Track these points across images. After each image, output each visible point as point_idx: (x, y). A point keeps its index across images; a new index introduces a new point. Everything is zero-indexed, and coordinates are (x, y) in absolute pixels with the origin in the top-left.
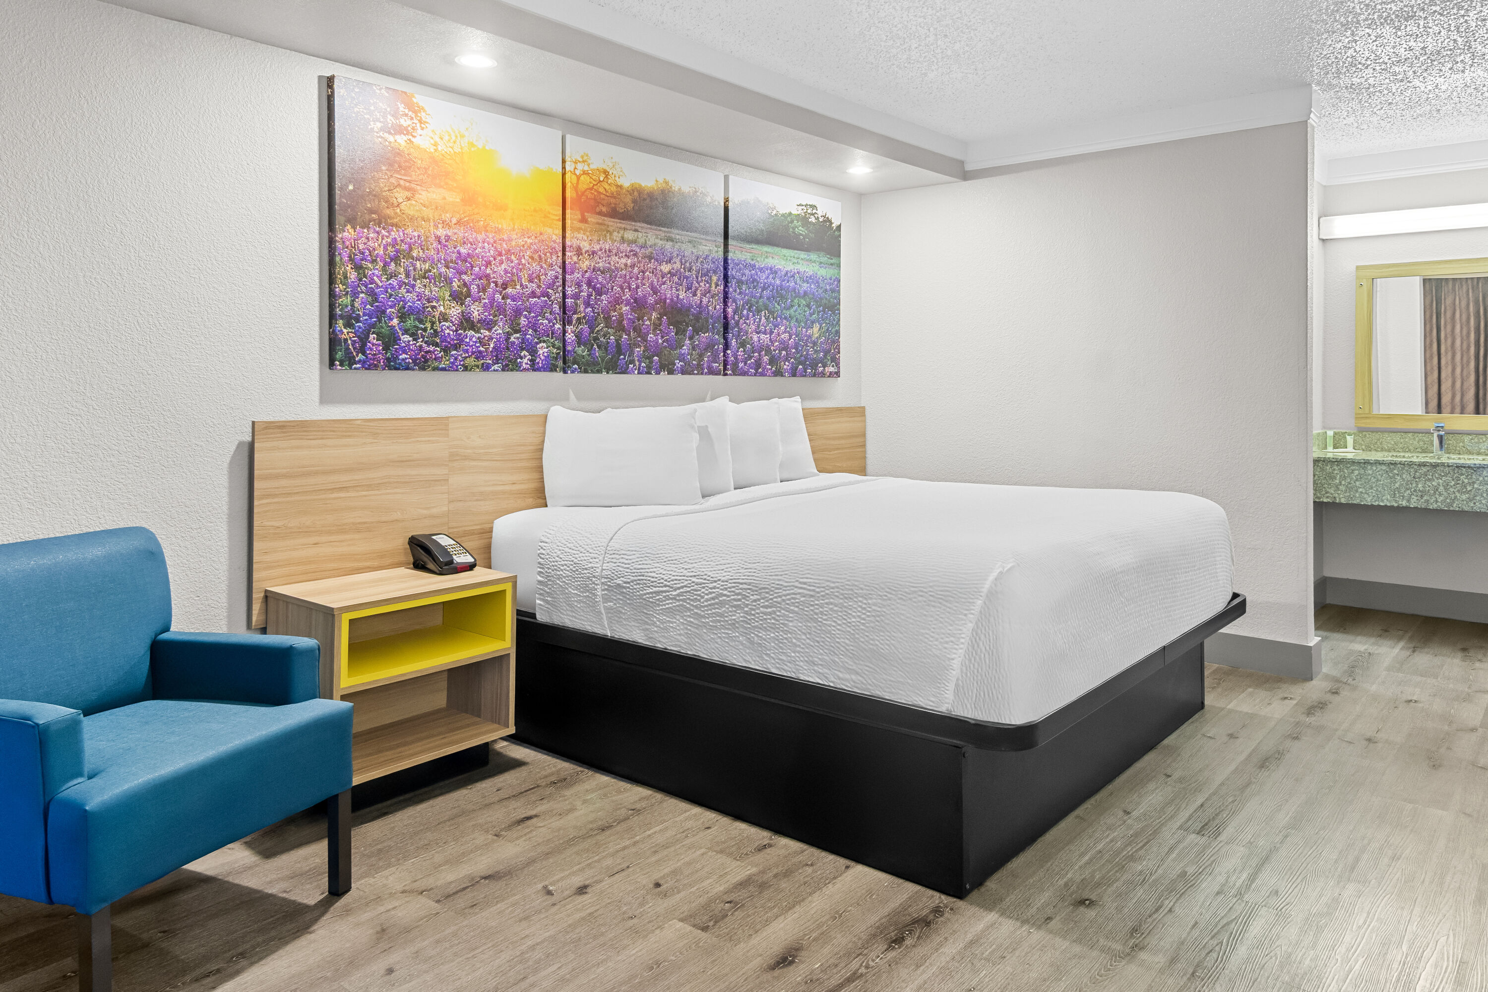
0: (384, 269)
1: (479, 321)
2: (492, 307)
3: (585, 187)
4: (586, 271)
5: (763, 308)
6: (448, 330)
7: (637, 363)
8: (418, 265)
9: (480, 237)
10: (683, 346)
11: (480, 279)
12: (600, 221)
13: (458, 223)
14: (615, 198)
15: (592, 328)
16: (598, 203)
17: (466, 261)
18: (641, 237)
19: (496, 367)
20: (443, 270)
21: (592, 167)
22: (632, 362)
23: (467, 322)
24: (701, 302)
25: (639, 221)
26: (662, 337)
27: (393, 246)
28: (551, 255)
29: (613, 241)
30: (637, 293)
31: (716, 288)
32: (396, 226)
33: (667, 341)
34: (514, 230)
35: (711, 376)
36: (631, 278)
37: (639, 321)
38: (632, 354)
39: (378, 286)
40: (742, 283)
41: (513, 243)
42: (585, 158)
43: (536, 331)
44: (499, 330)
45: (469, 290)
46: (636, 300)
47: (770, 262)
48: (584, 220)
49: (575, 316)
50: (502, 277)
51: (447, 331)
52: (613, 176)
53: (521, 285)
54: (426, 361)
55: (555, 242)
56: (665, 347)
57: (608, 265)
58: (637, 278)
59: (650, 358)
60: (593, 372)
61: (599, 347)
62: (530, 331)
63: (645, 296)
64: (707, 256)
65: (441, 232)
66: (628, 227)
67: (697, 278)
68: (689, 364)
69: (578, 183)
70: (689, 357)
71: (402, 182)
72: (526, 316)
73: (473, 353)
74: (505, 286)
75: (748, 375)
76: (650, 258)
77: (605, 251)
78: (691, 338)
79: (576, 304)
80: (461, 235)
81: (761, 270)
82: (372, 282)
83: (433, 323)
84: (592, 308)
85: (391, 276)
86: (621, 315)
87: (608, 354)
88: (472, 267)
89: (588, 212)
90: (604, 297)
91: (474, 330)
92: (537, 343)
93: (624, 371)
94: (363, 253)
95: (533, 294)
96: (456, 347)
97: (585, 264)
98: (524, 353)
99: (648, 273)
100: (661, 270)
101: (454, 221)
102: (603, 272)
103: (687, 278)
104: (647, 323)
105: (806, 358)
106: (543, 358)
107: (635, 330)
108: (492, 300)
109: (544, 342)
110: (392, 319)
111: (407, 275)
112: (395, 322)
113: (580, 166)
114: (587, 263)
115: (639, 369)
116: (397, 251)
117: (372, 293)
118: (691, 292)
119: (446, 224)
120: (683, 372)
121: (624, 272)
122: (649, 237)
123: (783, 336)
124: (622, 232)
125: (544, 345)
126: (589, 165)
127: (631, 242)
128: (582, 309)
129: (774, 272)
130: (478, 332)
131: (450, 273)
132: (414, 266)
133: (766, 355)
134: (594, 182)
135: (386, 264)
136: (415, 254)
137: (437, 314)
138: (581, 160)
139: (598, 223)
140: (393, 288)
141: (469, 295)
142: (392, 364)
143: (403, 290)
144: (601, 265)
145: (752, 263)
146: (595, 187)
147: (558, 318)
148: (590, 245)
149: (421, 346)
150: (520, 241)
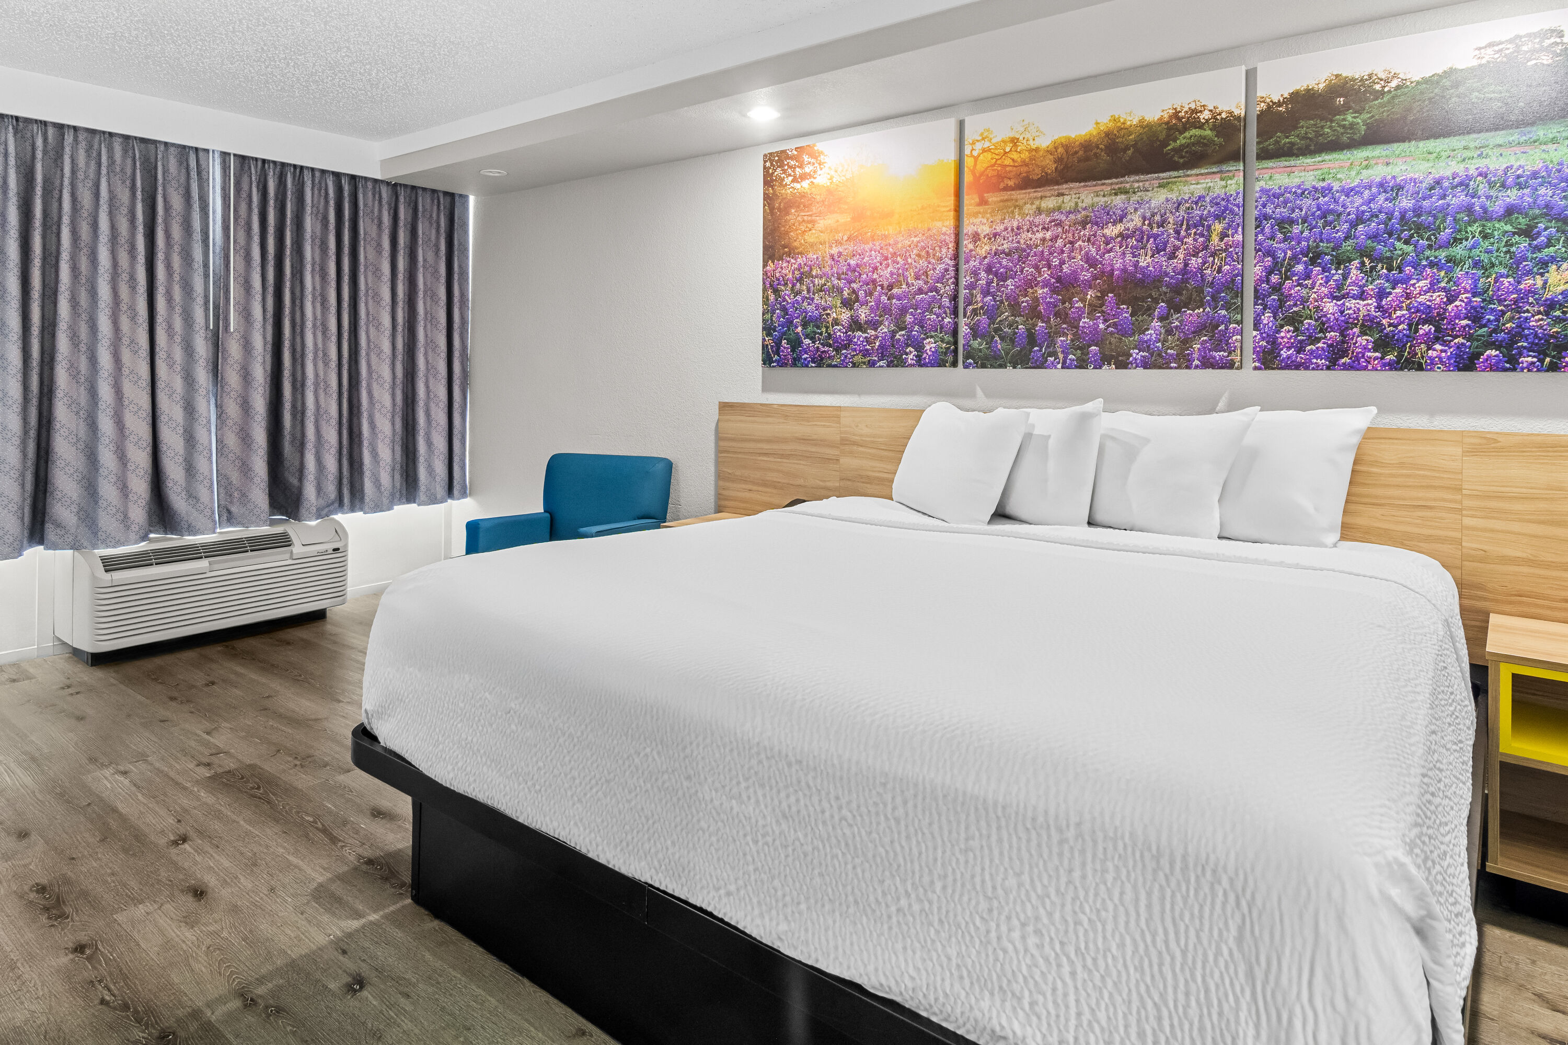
0: (792, 289)
1: (866, 322)
2: (878, 308)
3: (985, 165)
4: (986, 257)
5: (1353, 256)
6: (838, 331)
7: (1061, 356)
8: (816, 282)
9: (867, 247)
10: (1148, 329)
11: (867, 284)
12: (1006, 197)
13: (849, 239)
14: (1027, 165)
15: (992, 319)
16: (1003, 178)
17: (855, 271)
18: (1068, 202)
19: (881, 363)
20: (836, 282)
21: (994, 141)
22: (1054, 354)
23: (855, 325)
24: (1186, 265)
25: (1066, 182)
26: (1105, 321)
27: (799, 270)
28: (940, 247)
29: (1024, 215)
30: (1061, 271)
31: (1221, 239)
32: (801, 253)
33: (1115, 325)
34: (900, 232)
35: (1210, 371)
36: (1051, 253)
37: (1064, 303)
38: (1052, 343)
39: (788, 303)
40: (1292, 222)
41: (900, 245)
42: (985, 135)
43: (922, 327)
44: (884, 329)
45: (857, 296)
46: (1059, 279)
47: (1378, 173)
48: (983, 202)
49: (971, 307)
50: (887, 279)
51: (838, 334)
52: (1025, 141)
53: (907, 284)
54: (822, 359)
55: (945, 234)
56: (1112, 333)
57: (1016, 245)
58: (1063, 252)
59: (1084, 349)
60: (992, 367)
61: (1002, 339)
62: (916, 328)
63: (1074, 272)
64: (1201, 198)
65: (835, 251)
66: (1048, 194)
67: (1177, 232)
68: (1160, 355)
69: (975, 164)
70: (1159, 344)
71: (806, 218)
72: (911, 314)
73: (860, 351)
74: (890, 287)
75: (1307, 368)
76: (1084, 223)
77: (1012, 230)
78: (1161, 319)
79: (972, 295)
80: (851, 249)
81: (1348, 192)
82: (785, 300)
83: (827, 328)
84: (993, 296)
85: (797, 294)
86: (1036, 300)
87: (1014, 347)
88: (860, 275)
89: (988, 192)
90: (1009, 282)
91: (862, 331)
92: (924, 339)
93: (1041, 364)
94: (778, 280)
95: (920, 291)
96: (846, 347)
97: (984, 249)
98: (910, 349)
99: (1080, 243)
100: (1104, 236)
101: (845, 238)
102: (1007, 255)
103: (1156, 237)
104: (1080, 304)
105: (1515, 336)
106: (929, 353)
107: (1057, 315)
108: (878, 302)
109: (932, 337)
110: (797, 327)
111: (809, 291)
112: (800, 329)
113: (979, 146)
114: (987, 248)
115: (1064, 362)
116: (802, 273)
117: (784, 309)
118: (1165, 255)
119: (839, 243)
120: (1146, 365)
121: (1040, 249)
122: (1083, 197)
123: (1421, 299)
124: (1037, 203)
125: (932, 340)
126: (990, 141)
127: (1050, 211)
128: (979, 299)
129: (1393, 189)
130: (865, 332)
131: (841, 284)
132: (813, 282)
133: (1363, 333)
134: (997, 157)
135: (794, 285)
136: (814, 273)
137: (830, 320)
138: (980, 138)
139: (1002, 201)
140: (798, 303)
141: (857, 300)
142: (796, 362)
143: (805, 304)
144: (1005, 246)
145: (1324, 184)
146: (999, 162)
147: (948, 311)
148: (991, 227)
149: (818, 348)
150: (907, 243)
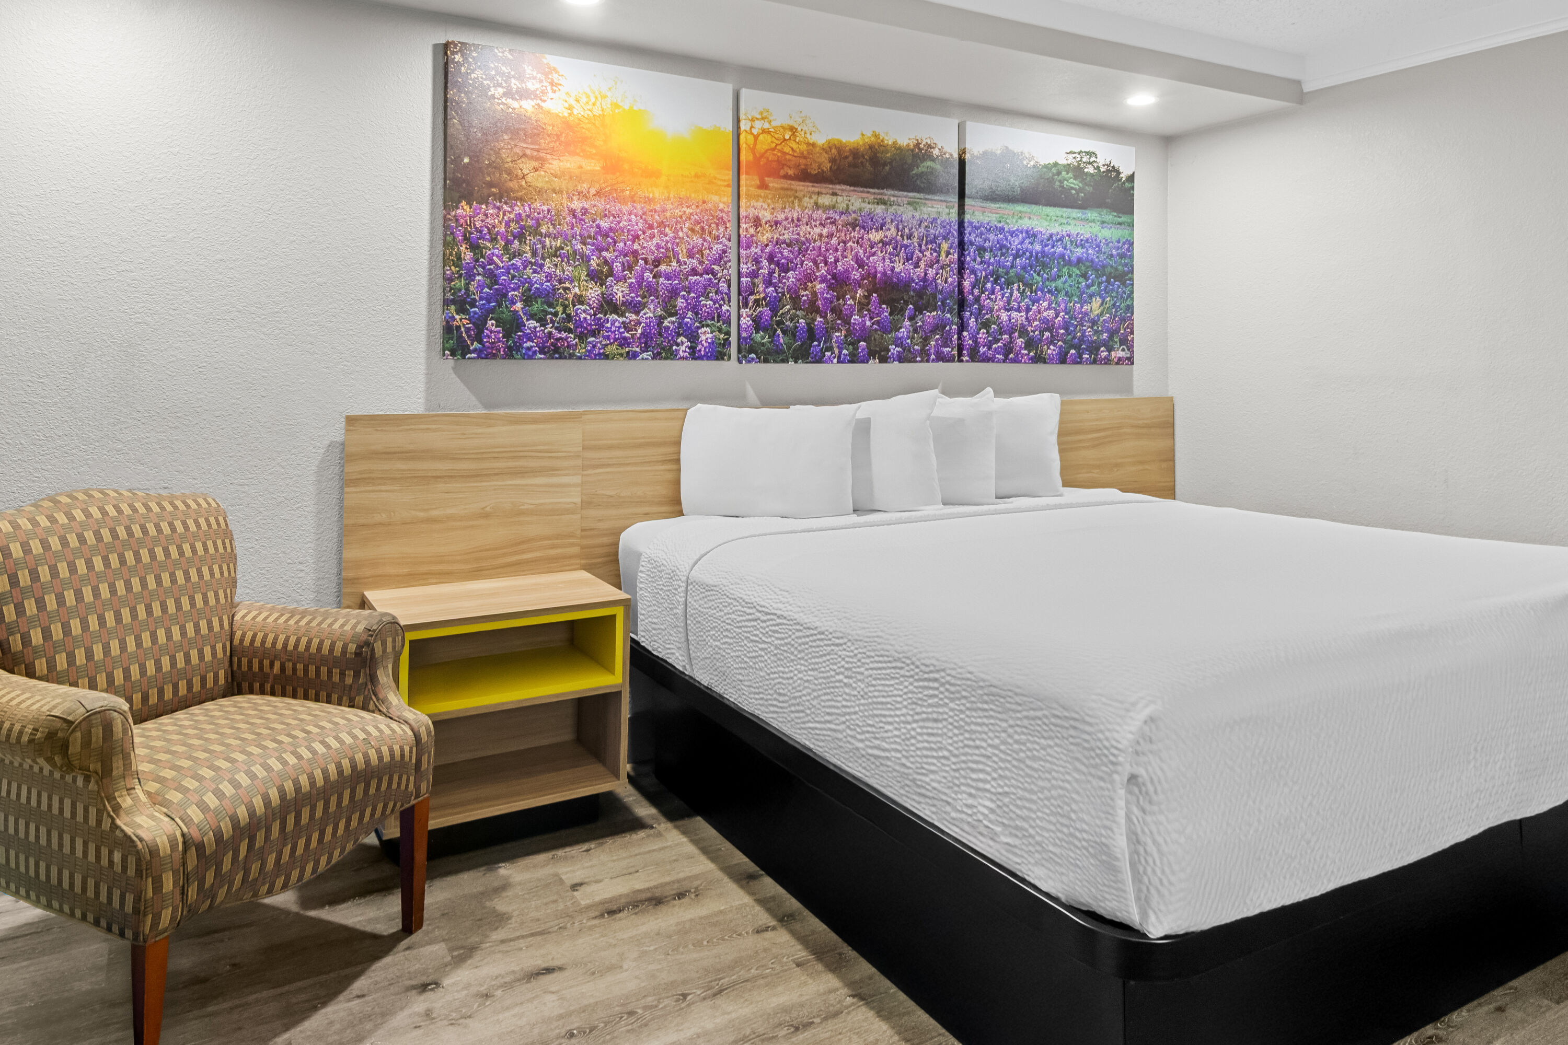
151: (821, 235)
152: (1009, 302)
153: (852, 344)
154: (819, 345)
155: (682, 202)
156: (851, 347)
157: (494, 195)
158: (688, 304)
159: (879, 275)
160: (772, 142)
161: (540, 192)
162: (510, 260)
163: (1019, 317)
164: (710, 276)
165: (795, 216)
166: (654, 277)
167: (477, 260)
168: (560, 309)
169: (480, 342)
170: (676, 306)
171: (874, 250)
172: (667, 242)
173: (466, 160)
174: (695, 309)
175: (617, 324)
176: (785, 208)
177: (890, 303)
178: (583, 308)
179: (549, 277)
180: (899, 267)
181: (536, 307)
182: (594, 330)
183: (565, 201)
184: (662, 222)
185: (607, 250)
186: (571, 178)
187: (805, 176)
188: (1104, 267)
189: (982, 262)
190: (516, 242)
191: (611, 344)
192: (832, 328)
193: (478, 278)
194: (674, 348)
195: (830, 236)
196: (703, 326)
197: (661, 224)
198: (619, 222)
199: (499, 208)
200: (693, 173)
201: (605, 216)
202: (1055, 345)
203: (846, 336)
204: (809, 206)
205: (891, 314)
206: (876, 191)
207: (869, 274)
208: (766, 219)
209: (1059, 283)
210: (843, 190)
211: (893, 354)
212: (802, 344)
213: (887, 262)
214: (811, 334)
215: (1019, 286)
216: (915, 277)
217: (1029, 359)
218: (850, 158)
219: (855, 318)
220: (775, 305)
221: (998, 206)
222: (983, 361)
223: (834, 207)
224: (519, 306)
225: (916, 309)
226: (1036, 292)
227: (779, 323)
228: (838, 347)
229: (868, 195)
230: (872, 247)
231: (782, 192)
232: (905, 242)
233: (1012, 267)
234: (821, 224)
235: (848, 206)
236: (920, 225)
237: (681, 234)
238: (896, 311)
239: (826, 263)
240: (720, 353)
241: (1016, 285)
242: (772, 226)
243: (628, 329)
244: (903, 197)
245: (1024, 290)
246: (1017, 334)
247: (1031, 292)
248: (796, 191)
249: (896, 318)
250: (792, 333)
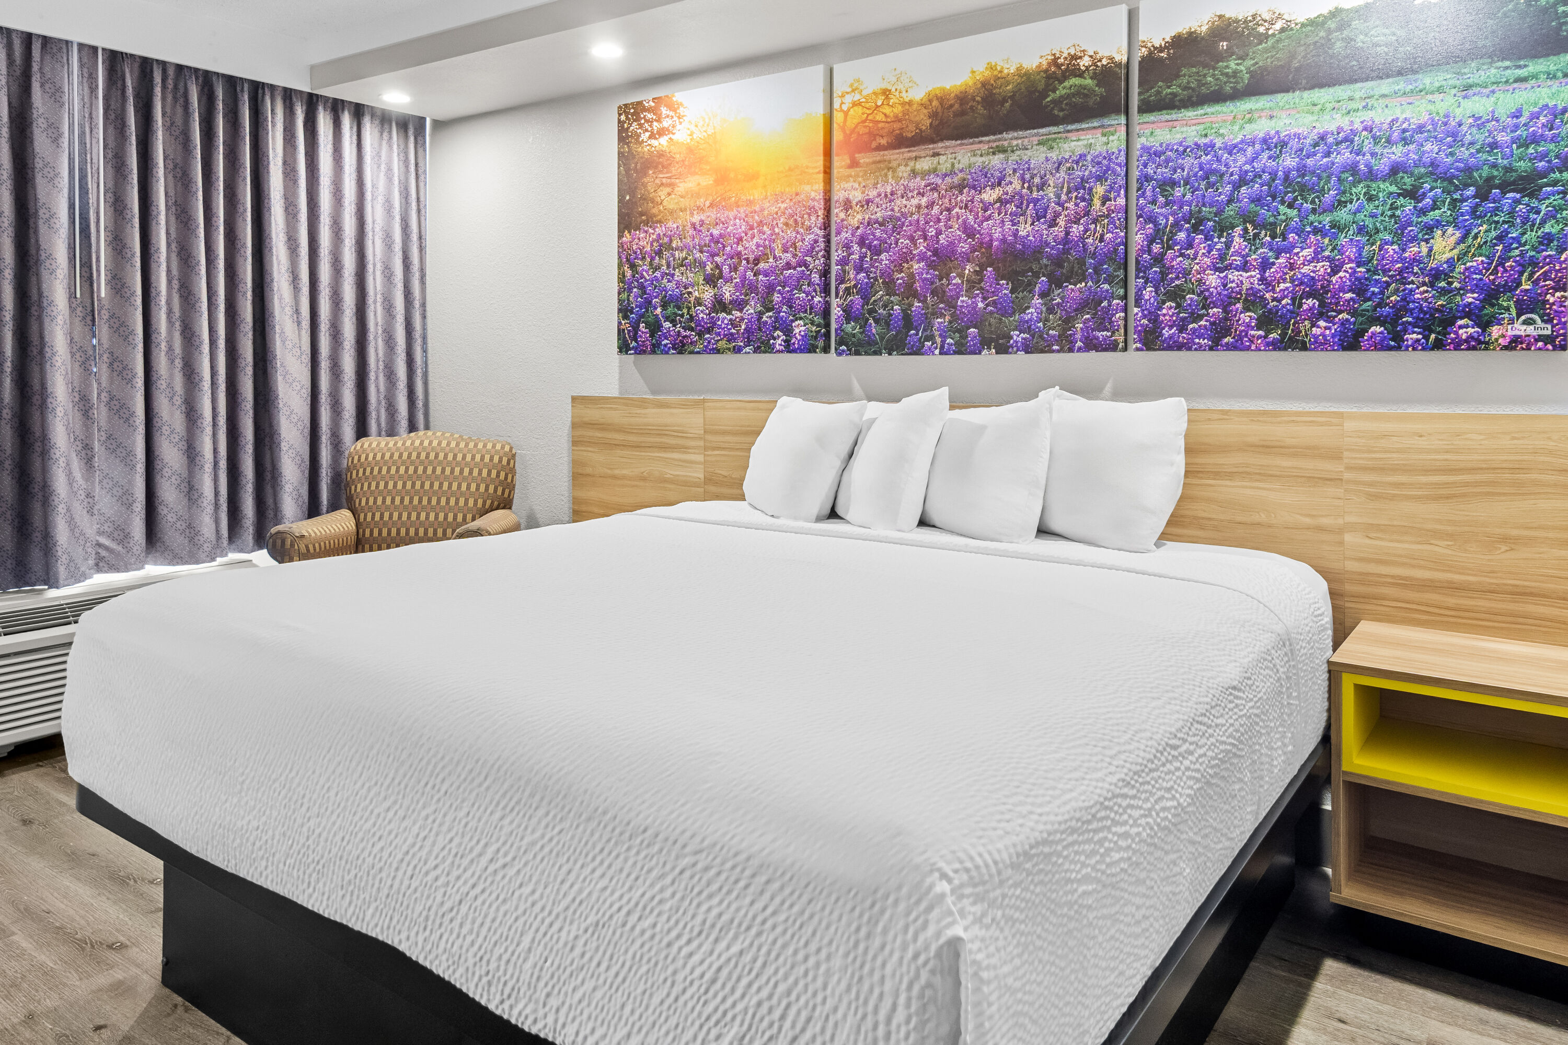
151: (919, 207)
152: (1222, 257)
153: (958, 331)
154: (917, 334)
155: (778, 198)
156: (957, 335)
157: (643, 221)
158: (784, 298)
159: (995, 243)
160: (863, 114)
161: (672, 212)
162: (653, 273)
163: (1248, 279)
164: (803, 268)
165: (889, 191)
166: (755, 275)
167: (634, 276)
168: (685, 311)
169: (636, 341)
170: (772, 301)
171: (989, 212)
172: (765, 240)
173: (628, 198)
174: (789, 302)
175: (726, 322)
176: (877, 183)
177: (1012, 276)
178: (701, 308)
179: (678, 283)
180: (1024, 230)
181: (670, 310)
182: (709, 328)
183: (688, 217)
184: (761, 222)
185: (718, 255)
186: (692, 196)
187: (901, 142)
188: (1469, 170)
189: (1167, 204)
190: (657, 258)
191: (721, 339)
192: (933, 314)
193: (635, 290)
194: (772, 341)
195: (931, 205)
196: (796, 320)
197: (761, 223)
198: (727, 228)
199: (646, 232)
200: (787, 168)
201: (717, 224)
202: (1329, 320)
203: (950, 322)
204: (905, 175)
205: (1012, 292)
206: (992, 137)
207: (982, 243)
208: (857, 200)
209: (1343, 215)
210: (947, 147)
211: (1016, 342)
212: (897, 334)
213: (1008, 225)
214: (908, 321)
215: (1246, 230)
216: (1050, 239)
217: (1268, 344)
218: (957, 106)
219: (963, 299)
220: (866, 293)
221: (1202, 112)
222: (1169, 348)
223: (935, 170)
224: (659, 310)
225: (1050, 282)
226: (1284, 236)
227: (871, 312)
228: (940, 335)
229: (981, 146)
230: (985, 209)
231: (873, 166)
232: (1035, 195)
233: (1230, 201)
234: (919, 193)
235: (953, 165)
236: (1058, 169)
237: (777, 230)
238: (1022, 285)
239: (925, 239)
240: (813, 345)
241: (1239, 230)
242: (862, 206)
243: (734, 326)
244: (1031, 136)
245: (1256, 236)
246: (1239, 306)
247: (1273, 237)
248: (890, 162)
249: (1021, 295)
250: (886, 322)
